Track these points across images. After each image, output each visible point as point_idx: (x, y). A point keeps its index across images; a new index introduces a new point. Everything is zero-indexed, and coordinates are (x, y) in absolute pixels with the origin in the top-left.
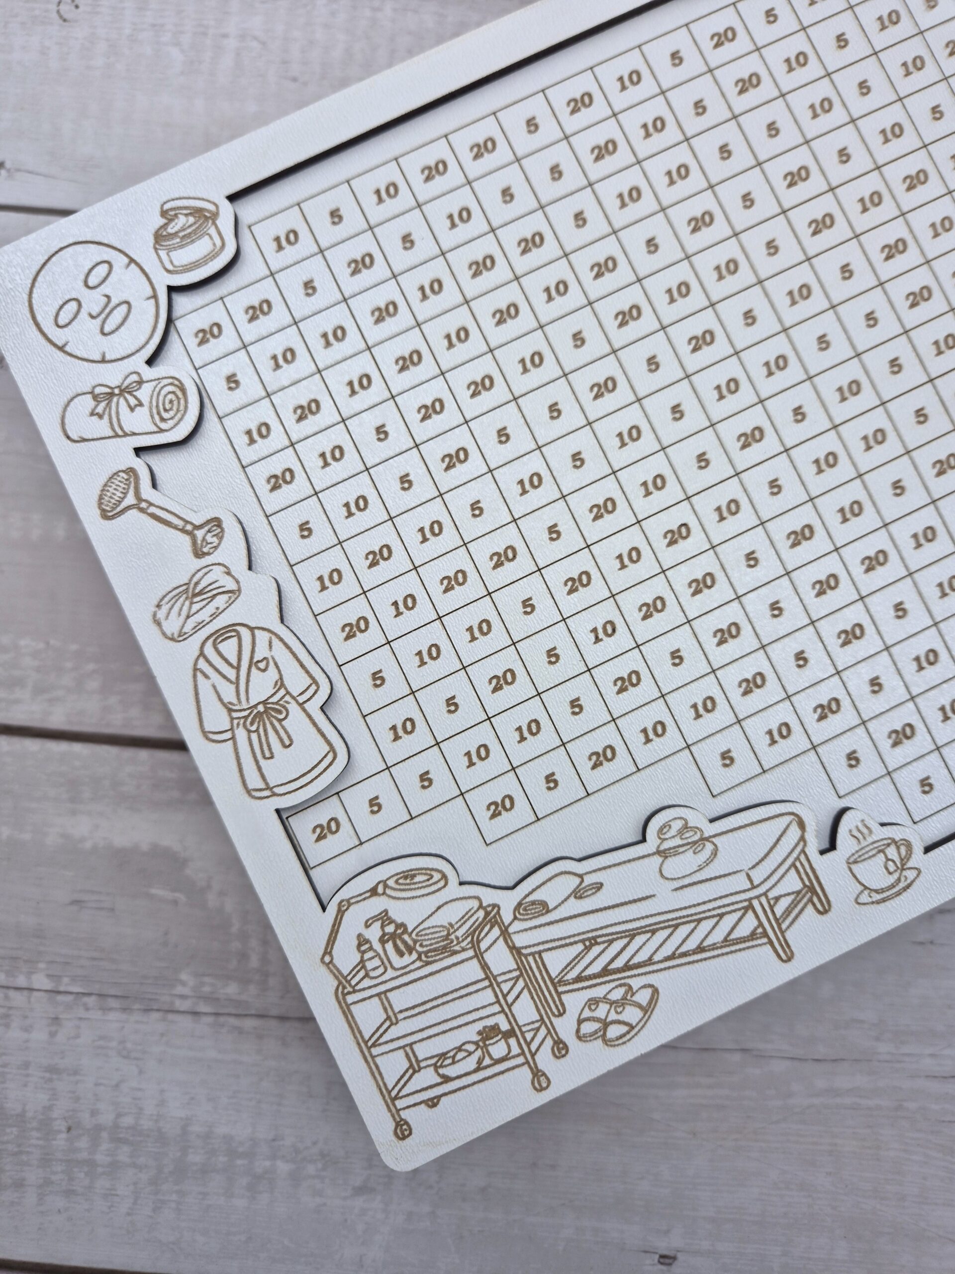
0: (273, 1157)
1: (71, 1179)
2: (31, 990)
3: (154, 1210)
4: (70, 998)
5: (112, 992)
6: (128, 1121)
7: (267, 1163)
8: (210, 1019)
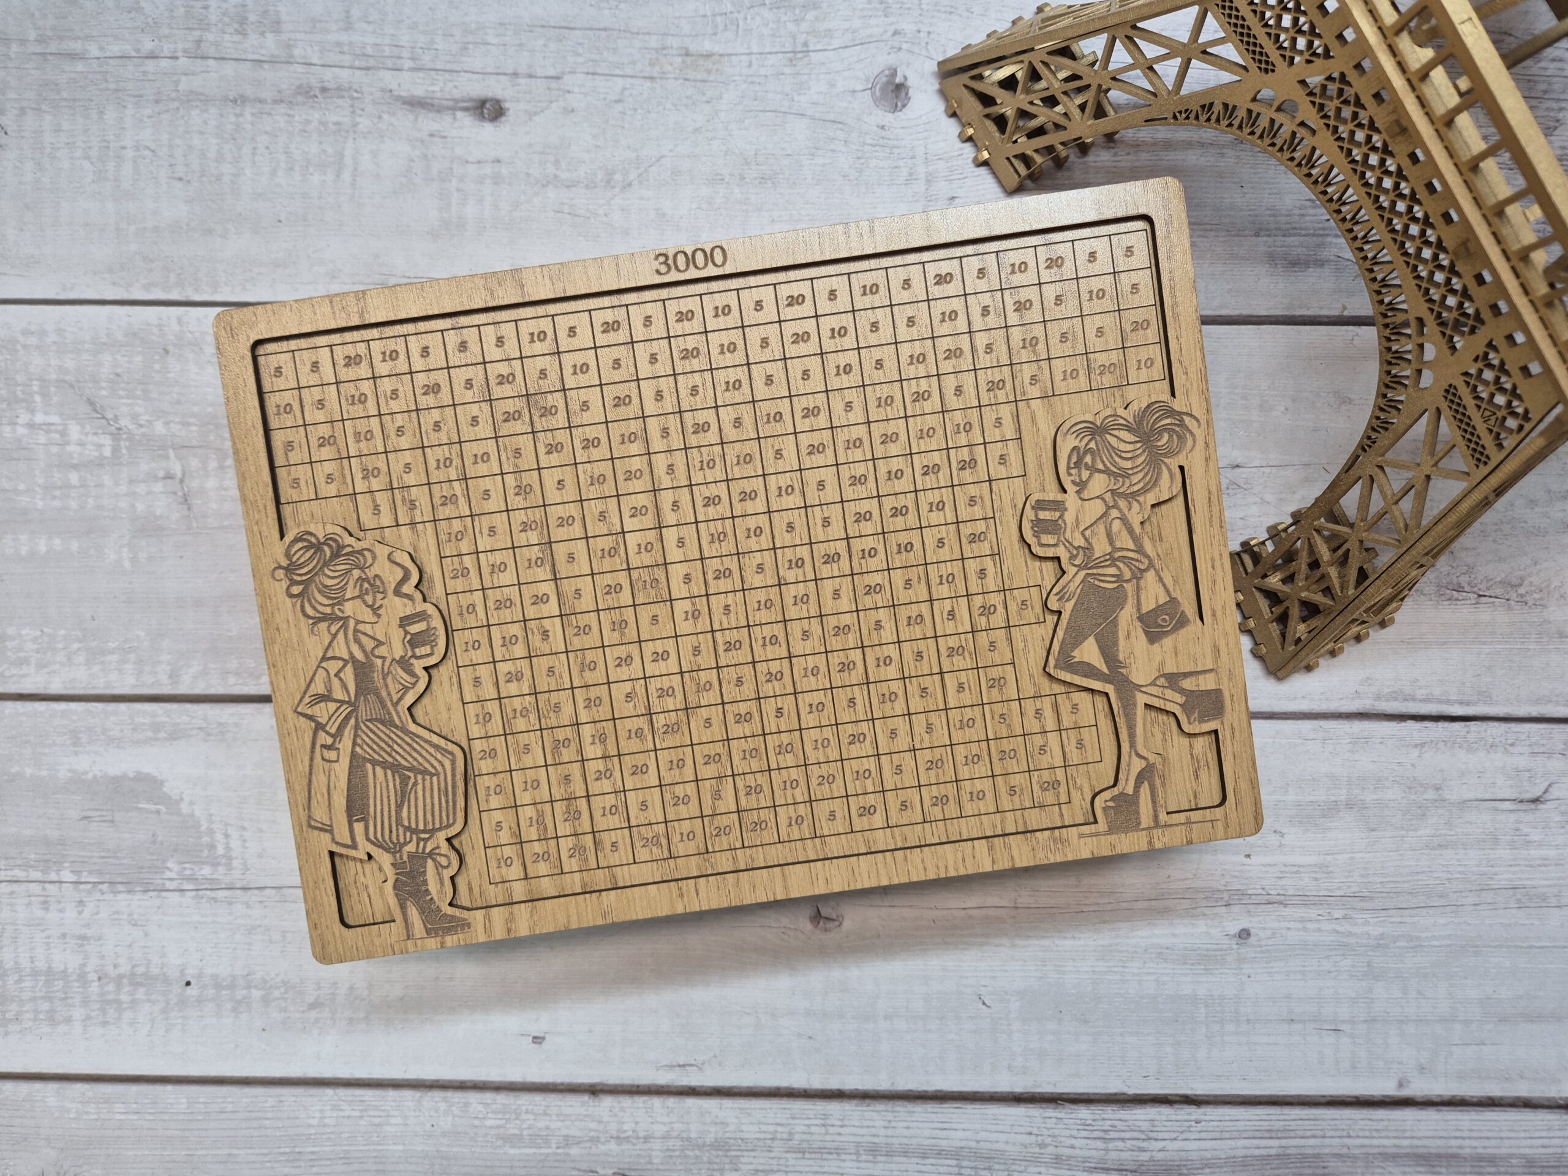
0: (248, 987)
1: (105, 1014)
2: (61, 882)
3: (167, 1031)
4: (89, 886)
5: (119, 879)
6: (141, 970)
7: (245, 992)
8: (194, 893)
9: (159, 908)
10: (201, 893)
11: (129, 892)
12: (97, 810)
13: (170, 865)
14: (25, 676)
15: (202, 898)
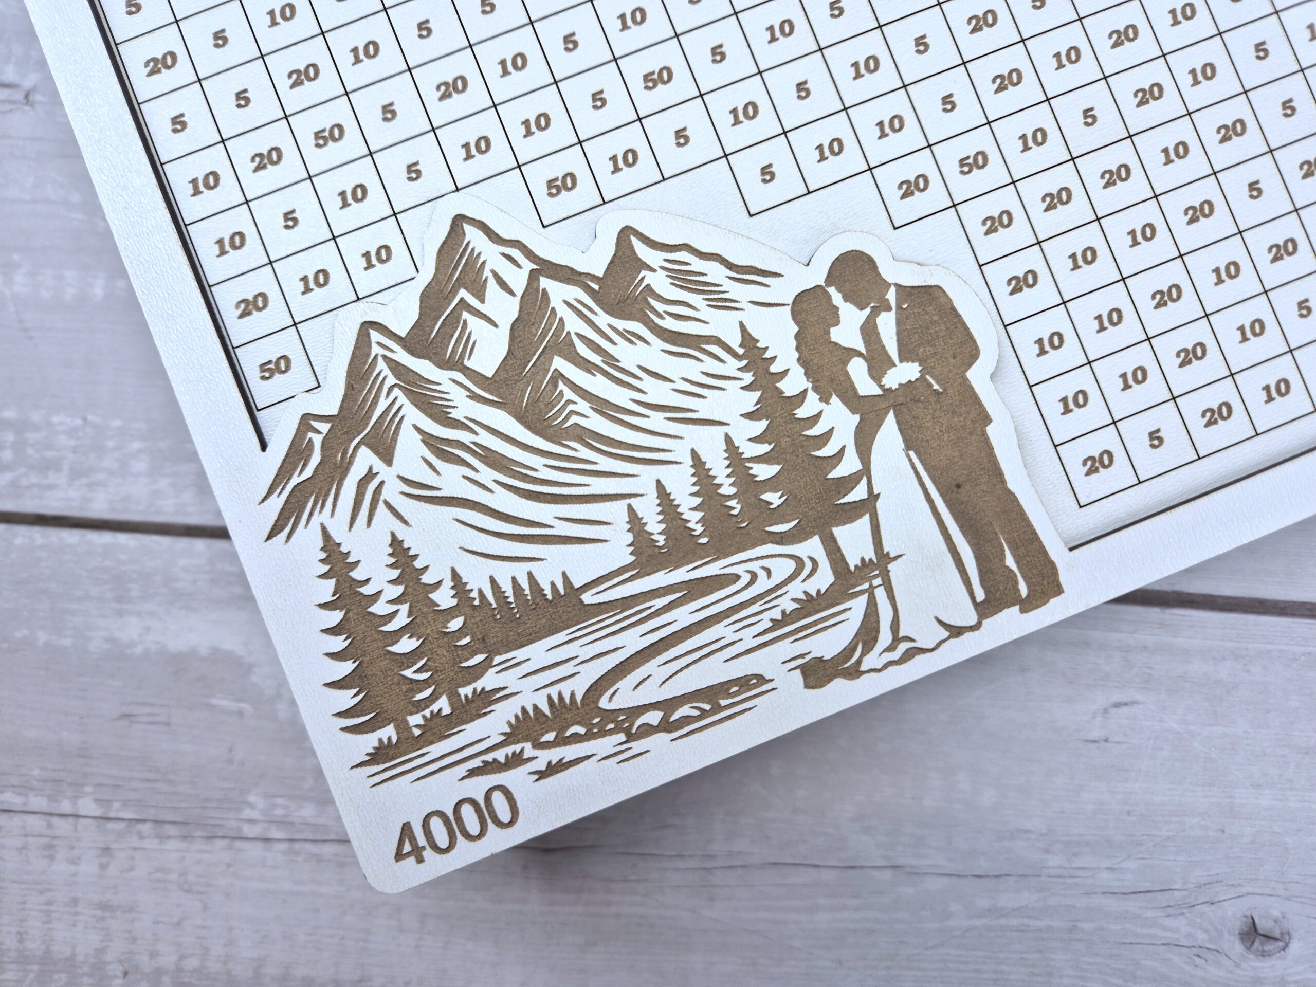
9: (229, 865)
10: (297, 846)
11: (184, 838)
12: (145, 704)
13: (252, 798)
14: (51, 487)
15: (297, 853)
